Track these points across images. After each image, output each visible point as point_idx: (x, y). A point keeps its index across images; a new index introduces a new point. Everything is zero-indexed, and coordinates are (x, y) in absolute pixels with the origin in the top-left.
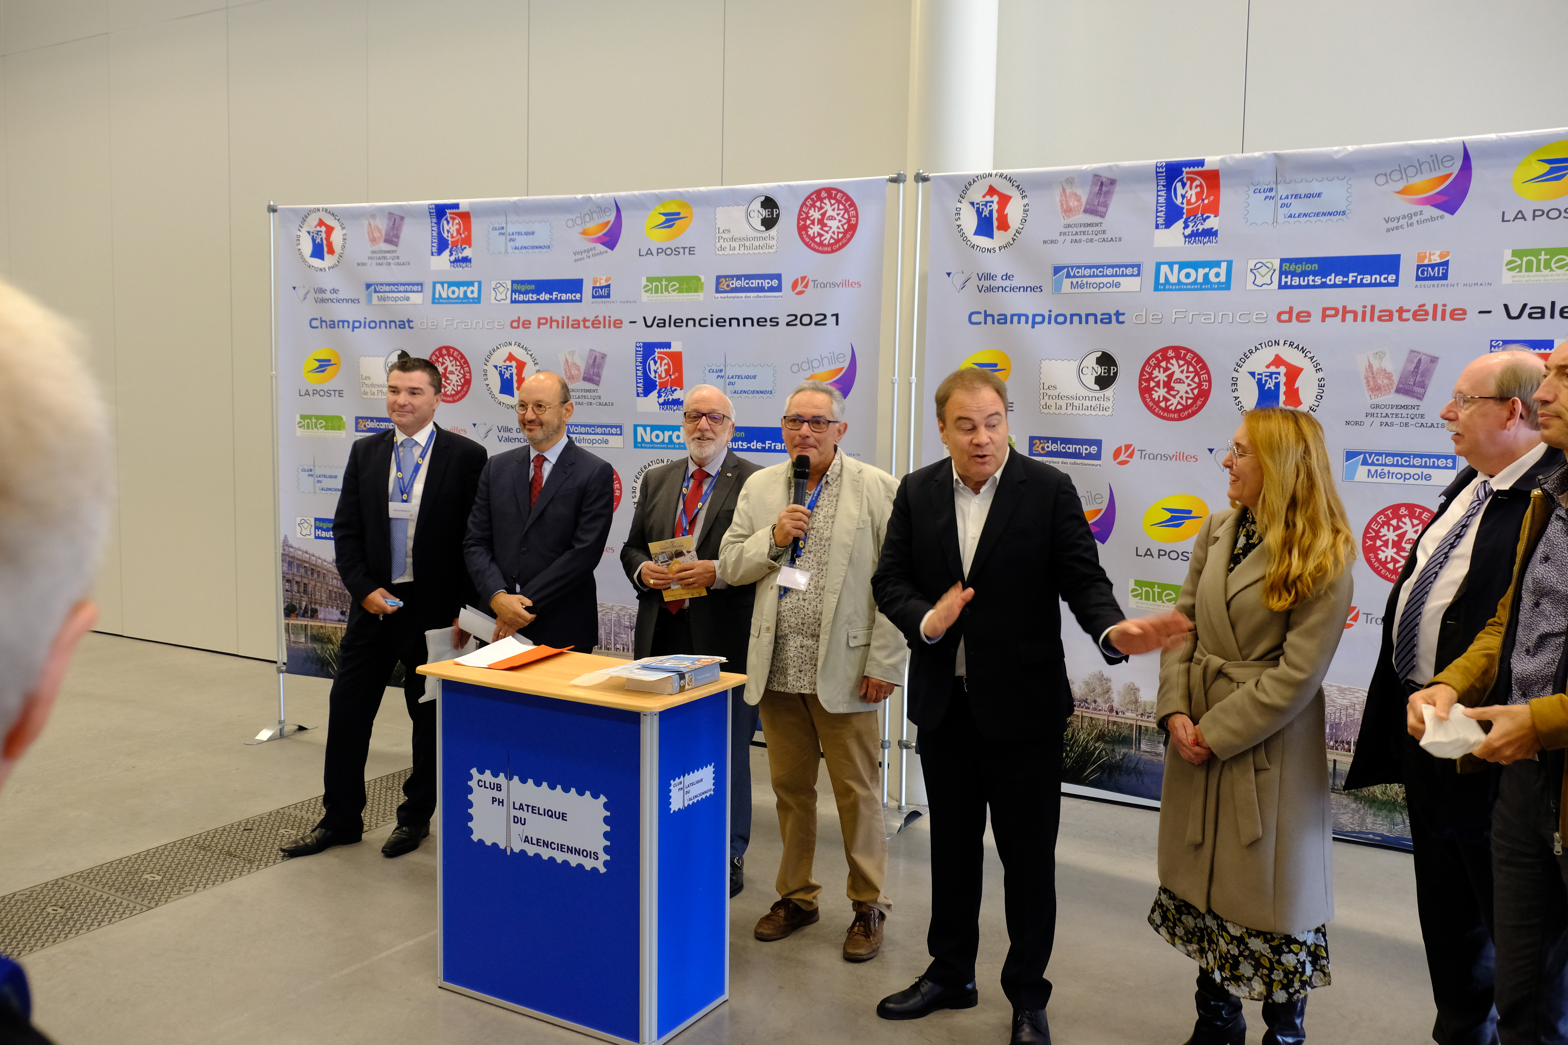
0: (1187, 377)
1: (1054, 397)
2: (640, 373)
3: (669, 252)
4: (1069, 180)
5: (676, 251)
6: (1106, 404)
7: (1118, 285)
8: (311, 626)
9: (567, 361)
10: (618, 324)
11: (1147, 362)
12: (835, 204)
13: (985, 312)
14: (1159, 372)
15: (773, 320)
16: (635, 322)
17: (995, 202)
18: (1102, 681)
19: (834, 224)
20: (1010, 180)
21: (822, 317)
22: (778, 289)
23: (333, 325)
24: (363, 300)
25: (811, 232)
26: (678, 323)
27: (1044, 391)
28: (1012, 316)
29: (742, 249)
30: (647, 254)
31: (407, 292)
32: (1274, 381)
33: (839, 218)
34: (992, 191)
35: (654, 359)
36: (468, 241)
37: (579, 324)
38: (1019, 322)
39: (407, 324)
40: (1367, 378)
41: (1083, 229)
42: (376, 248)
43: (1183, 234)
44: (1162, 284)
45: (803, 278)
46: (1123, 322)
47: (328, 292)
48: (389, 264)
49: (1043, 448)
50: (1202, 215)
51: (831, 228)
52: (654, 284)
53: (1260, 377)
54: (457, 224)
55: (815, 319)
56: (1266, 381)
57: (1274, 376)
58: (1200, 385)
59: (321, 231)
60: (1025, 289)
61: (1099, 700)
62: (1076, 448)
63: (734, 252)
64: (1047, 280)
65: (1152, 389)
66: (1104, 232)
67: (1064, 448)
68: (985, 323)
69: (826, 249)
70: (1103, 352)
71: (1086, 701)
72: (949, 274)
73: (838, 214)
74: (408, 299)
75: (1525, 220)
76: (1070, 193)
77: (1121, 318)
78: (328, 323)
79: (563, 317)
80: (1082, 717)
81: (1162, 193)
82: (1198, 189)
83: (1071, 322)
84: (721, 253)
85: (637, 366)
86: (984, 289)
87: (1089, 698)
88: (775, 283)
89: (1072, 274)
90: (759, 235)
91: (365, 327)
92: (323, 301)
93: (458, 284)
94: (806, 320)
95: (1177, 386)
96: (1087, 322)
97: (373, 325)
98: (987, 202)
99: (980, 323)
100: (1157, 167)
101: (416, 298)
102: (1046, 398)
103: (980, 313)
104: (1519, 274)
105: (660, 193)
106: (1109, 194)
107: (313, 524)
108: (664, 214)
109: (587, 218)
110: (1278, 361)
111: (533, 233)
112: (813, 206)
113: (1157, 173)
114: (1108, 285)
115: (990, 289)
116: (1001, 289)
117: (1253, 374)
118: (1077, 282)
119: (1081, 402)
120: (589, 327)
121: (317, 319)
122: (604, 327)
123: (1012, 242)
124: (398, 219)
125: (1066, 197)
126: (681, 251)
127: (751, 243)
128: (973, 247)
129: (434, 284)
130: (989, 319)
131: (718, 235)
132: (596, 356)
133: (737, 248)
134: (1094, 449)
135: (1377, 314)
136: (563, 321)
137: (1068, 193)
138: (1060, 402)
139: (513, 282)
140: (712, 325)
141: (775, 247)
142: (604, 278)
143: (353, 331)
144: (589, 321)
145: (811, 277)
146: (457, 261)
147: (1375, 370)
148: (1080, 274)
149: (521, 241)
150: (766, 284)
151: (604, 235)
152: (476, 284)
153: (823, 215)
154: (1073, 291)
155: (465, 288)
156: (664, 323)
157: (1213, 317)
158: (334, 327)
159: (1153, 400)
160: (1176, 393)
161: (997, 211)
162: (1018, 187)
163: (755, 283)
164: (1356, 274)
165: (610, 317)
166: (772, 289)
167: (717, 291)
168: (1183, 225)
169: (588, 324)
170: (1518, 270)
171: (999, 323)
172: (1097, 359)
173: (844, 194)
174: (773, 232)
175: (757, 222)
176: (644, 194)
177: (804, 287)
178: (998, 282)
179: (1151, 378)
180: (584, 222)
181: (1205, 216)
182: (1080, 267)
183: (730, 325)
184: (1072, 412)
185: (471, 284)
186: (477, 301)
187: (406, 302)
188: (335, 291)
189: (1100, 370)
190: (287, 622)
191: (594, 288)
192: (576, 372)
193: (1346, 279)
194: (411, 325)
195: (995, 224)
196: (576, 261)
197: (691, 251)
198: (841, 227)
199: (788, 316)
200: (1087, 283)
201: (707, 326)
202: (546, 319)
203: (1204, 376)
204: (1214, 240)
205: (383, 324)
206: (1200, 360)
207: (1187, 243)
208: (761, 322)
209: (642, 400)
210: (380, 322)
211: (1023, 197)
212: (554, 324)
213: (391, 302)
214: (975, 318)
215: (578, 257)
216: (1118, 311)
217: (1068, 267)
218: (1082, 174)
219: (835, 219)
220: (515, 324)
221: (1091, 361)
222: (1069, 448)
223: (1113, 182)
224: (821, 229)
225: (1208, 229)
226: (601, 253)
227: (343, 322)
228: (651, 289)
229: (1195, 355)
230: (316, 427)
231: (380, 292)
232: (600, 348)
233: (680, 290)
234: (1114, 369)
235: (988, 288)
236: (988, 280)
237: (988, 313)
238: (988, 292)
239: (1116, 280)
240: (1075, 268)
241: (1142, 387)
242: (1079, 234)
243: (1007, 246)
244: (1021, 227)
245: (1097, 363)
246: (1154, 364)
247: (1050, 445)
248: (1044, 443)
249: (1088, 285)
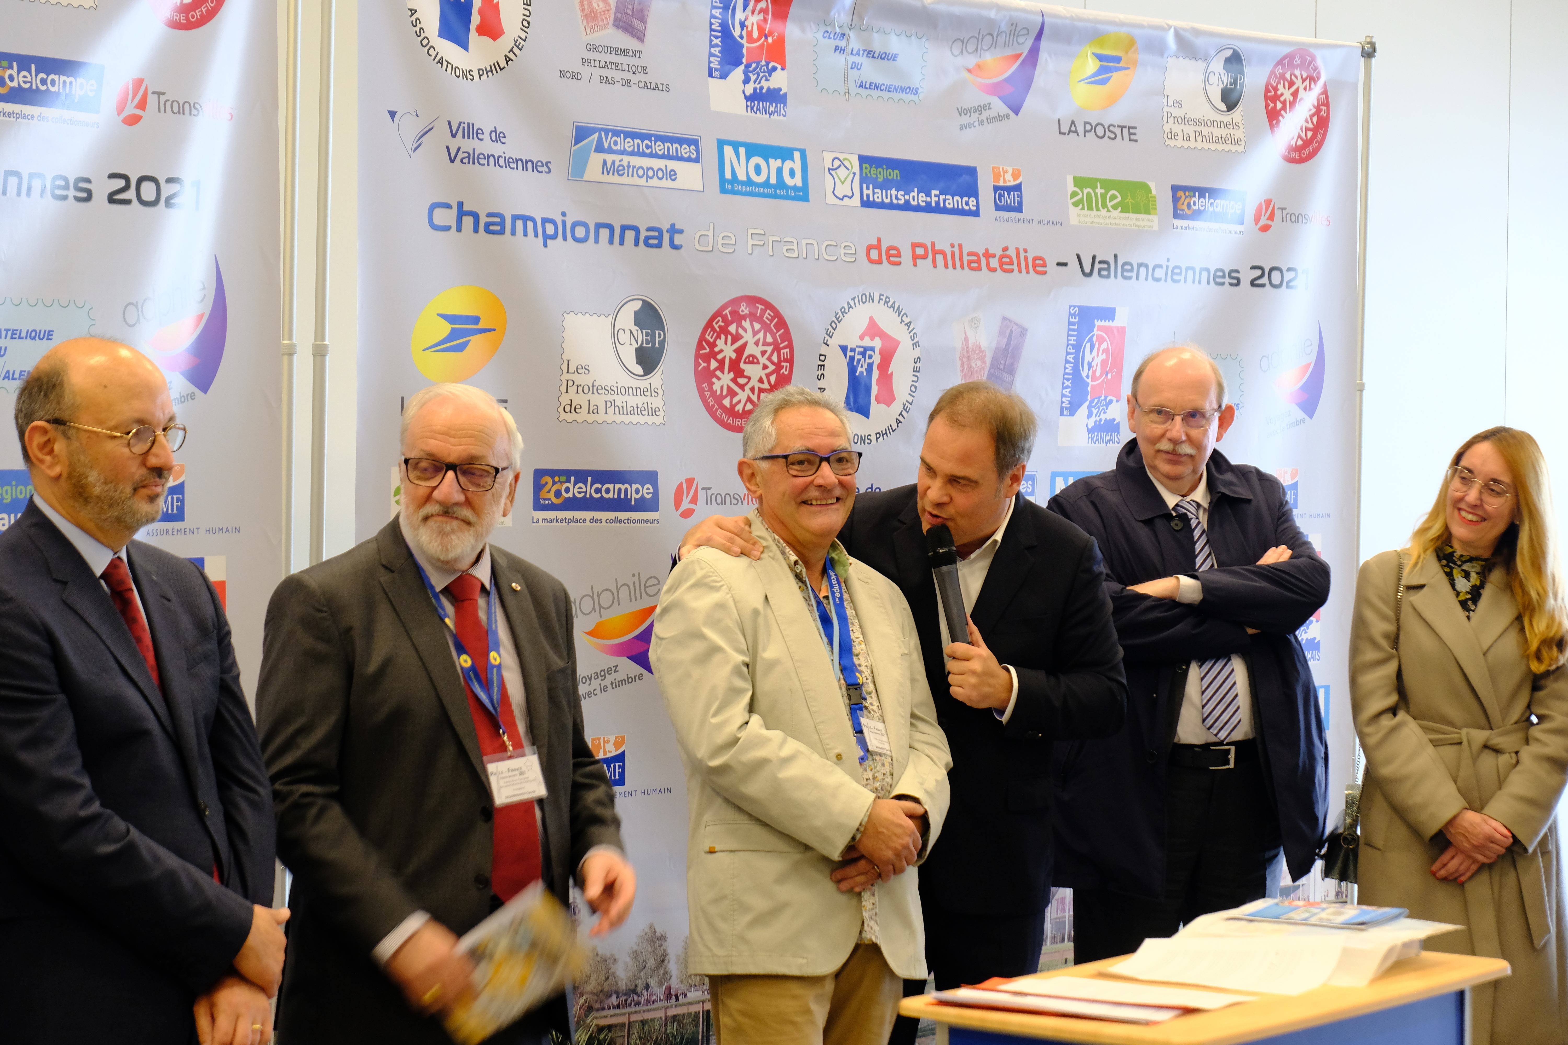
0: (763, 353)
1: (586, 390)
6: (657, 402)
7: (672, 175)
11: (709, 325)
13: (460, 204)
14: (726, 343)
15: (82, 185)
18: (654, 943)
21: (177, 187)
22: (95, 104)
27: (569, 377)
28: (514, 219)
32: (868, 361)
38: (525, 233)
40: (961, 359)
41: (614, 58)
43: (744, 92)
44: (729, 182)
45: (139, 85)
46: (679, 247)
49: (558, 494)
50: (767, 64)
53: (852, 354)
55: (165, 191)
56: (859, 361)
57: (868, 353)
58: (779, 366)
60: (525, 165)
61: (653, 982)
62: (620, 490)
64: (562, 150)
65: (713, 374)
66: (645, 70)
67: (598, 491)
68: (459, 229)
69: (177, 17)
70: (644, 302)
71: (634, 991)
72: (392, 115)
75: (1078, 135)
77: (677, 239)
80: (629, 1023)
81: (717, 13)
82: (762, 15)
83: (597, 241)
86: (460, 156)
87: (639, 982)
88: (93, 89)
89: (606, 146)
94: (148, 191)
95: (748, 369)
96: (622, 243)
99: (449, 228)
103: (448, 206)
104: (1082, 212)
110: (873, 329)
114: (660, 174)
115: (472, 158)
116: (492, 160)
117: (844, 349)
118: (614, 162)
119: (624, 399)
123: (503, 64)
128: (440, 62)
130: (468, 222)
134: (646, 491)
135: (966, 258)
138: (594, 399)
145: (152, 83)
147: (970, 346)
148: (618, 147)
154: (606, 177)
157: (795, 247)
159: (714, 394)
160: (746, 380)
164: (937, 192)
168: (742, 77)
170: (1081, 206)
171: (488, 231)
172: (636, 313)
177: (138, 107)
178: (486, 146)
179: (713, 355)
181: (770, 66)
182: (616, 133)
184: (614, 418)
189: (640, 336)
193: (928, 199)
195: (475, 20)
199: (110, 176)
200: (629, 166)
203: (785, 351)
204: (782, 111)
206: (782, 323)
207: (749, 109)
208: (61, 188)
214: (438, 217)
216: (673, 225)
217: (599, 130)
221: (627, 319)
222: (608, 491)
225: (774, 89)
229: (777, 314)
234: (660, 335)
235: (469, 154)
236: (469, 138)
237: (465, 209)
238: (469, 163)
239: (672, 164)
240: (610, 134)
241: (700, 369)
242: (610, 67)
243: (491, 71)
244: (523, 35)
245: (636, 323)
246: (720, 327)
247: (571, 486)
248: (562, 482)
249: (631, 169)
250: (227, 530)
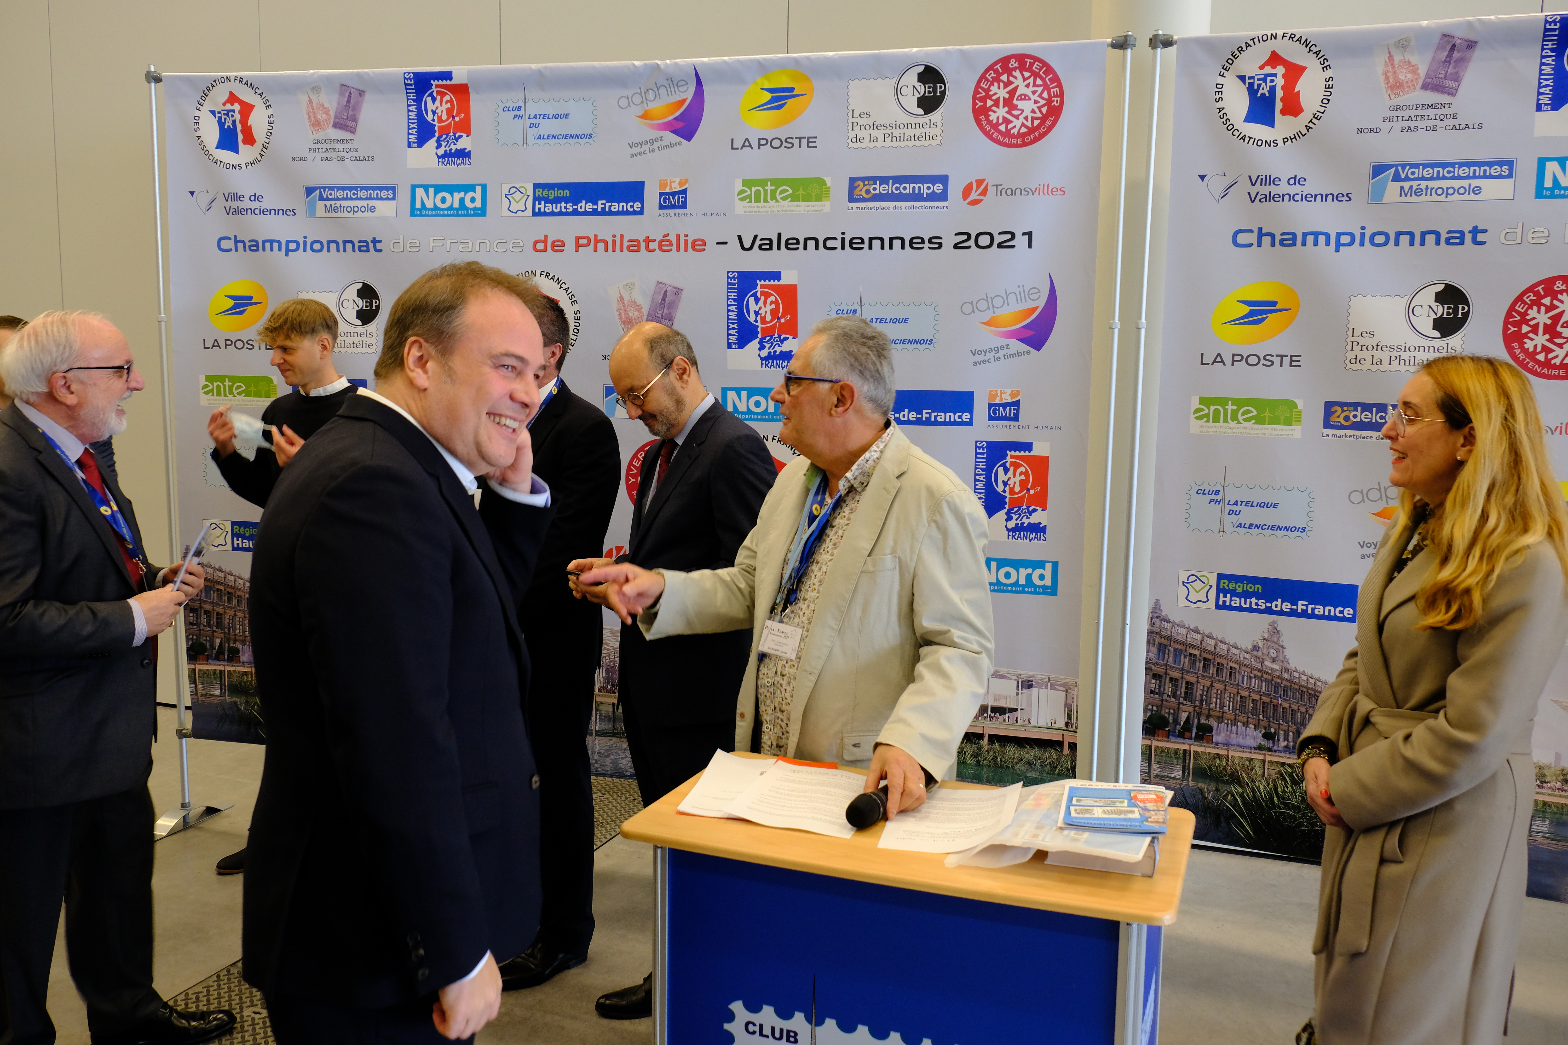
1: (1370, 348)
2: (733, 316)
3: (776, 143)
4: (1403, 42)
5: (787, 143)
7: (1477, 190)
8: (229, 672)
9: (622, 298)
10: (699, 245)
11: (1520, 298)
12: (1029, 78)
13: (1260, 229)
15: (934, 240)
16: (725, 243)
17: (1280, 76)
19: (1027, 107)
20: (1306, 43)
21: (1009, 236)
22: (943, 196)
23: (254, 246)
24: (301, 211)
25: (993, 117)
26: (791, 244)
27: (1353, 339)
28: (1305, 235)
29: (888, 140)
30: (743, 146)
31: (371, 199)
33: (1035, 97)
34: (1275, 59)
35: (755, 295)
36: (465, 127)
37: (639, 245)
38: (1316, 243)
39: (371, 245)
41: (1420, 112)
42: (320, 136)
44: (1549, 189)
45: (980, 182)
46: (1484, 243)
47: (247, 198)
48: (343, 159)
49: (1347, 418)
51: (1023, 111)
52: (754, 189)
54: (447, 102)
55: (998, 239)
59: (233, 111)
60: (1324, 197)
63: (875, 144)
64: (1361, 184)
65: (1524, 336)
66: (1454, 116)
67: (1382, 418)
68: (1259, 244)
69: (1014, 141)
70: (1446, 285)
72: (1202, 177)
73: (1034, 93)
74: (373, 209)
76: (1401, 61)
77: (1480, 237)
78: (248, 244)
79: (614, 236)
81: (1549, 60)
83: (1397, 244)
84: (856, 145)
85: (728, 305)
86: (1259, 197)
88: (938, 188)
89: (1403, 176)
90: (914, 120)
91: (305, 250)
92: (238, 211)
93: (451, 189)
94: (984, 240)
95: (1565, 332)
96: (1422, 243)
97: (317, 246)
98: (1266, 76)
99: (1251, 245)
100: (1546, 22)
101: (385, 208)
102: (1357, 349)
103: (1251, 231)
105: (764, 59)
106: (1463, 61)
107: (229, 529)
108: (770, 90)
109: (651, 95)
111: (566, 116)
112: (997, 80)
113: (1546, 30)
114: (1462, 191)
115: (1269, 198)
116: (1287, 197)
118: (1411, 187)
119: (1412, 354)
120: (654, 250)
121: (229, 238)
122: (678, 250)
123: (1304, 131)
124: (355, 94)
125: (1393, 68)
126: (796, 142)
127: (902, 131)
128: (1243, 138)
129: (414, 188)
130: (1266, 240)
131: (851, 120)
132: (666, 291)
133: (881, 139)
136: (614, 242)
137: (1396, 62)
138: (1378, 355)
139: (536, 186)
140: (843, 248)
141: (939, 138)
142: (677, 180)
143: (287, 255)
144: (654, 241)
145: (991, 180)
146: (447, 155)
148: (1416, 176)
149: (548, 127)
150: (925, 189)
151: (676, 119)
152: (479, 189)
153: (1012, 93)
154: (1404, 199)
155: (462, 194)
156: (771, 244)
158: (257, 250)
159: (1525, 351)
161: (1283, 88)
162: (1317, 53)
163: (909, 188)
165: (686, 236)
166: (933, 197)
167: (851, 199)
169: (652, 246)
171: (1282, 244)
172: (1437, 294)
173: (1044, 64)
174: (935, 116)
175: (911, 103)
176: (739, 61)
177: (980, 194)
178: (1283, 188)
179: (1524, 321)
180: (645, 100)
182: (1416, 166)
183: (870, 248)
184: (1399, 368)
185: (471, 188)
186: (482, 212)
187: (370, 214)
188: (256, 198)
189: (1440, 310)
190: (192, 667)
191: (661, 194)
192: (636, 313)
194: (379, 246)
195: (1279, 105)
196: (632, 156)
197: (811, 142)
198: (1037, 110)
199: (956, 234)
200: (1427, 188)
201: (835, 248)
202: (588, 239)
205: (333, 246)
208: (915, 243)
209: (735, 352)
210: (329, 242)
211: (1325, 68)
212: (601, 246)
213: (346, 214)
214: (1242, 238)
215: (636, 150)
216: (1475, 227)
217: (1396, 166)
218: (1422, 34)
219: (1030, 99)
220: (540, 246)
221: (1428, 297)
223: (1471, 45)
224: (1009, 112)
226: (672, 145)
227: (271, 242)
228: (750, 196)
230: (231, 393)
231: (328, 199)
232: (672, 280)
233: (794, 198)
234: (1463, 308)
235: (1266, 195)
236: (1265, 184)
237: (1264, 232)
238: (1266, 201)
239: (1475, 183)
240: (1408, 167)
241: (1509, 332)
242: (1414, 119)
243: (1295, 137)
244: (1322, 109)
245: (1437, 300)
246: (1531, 300)
247: (1358, 414)
248: (1350, 411)
249: (1429, 191)
250: (1052, 428)
